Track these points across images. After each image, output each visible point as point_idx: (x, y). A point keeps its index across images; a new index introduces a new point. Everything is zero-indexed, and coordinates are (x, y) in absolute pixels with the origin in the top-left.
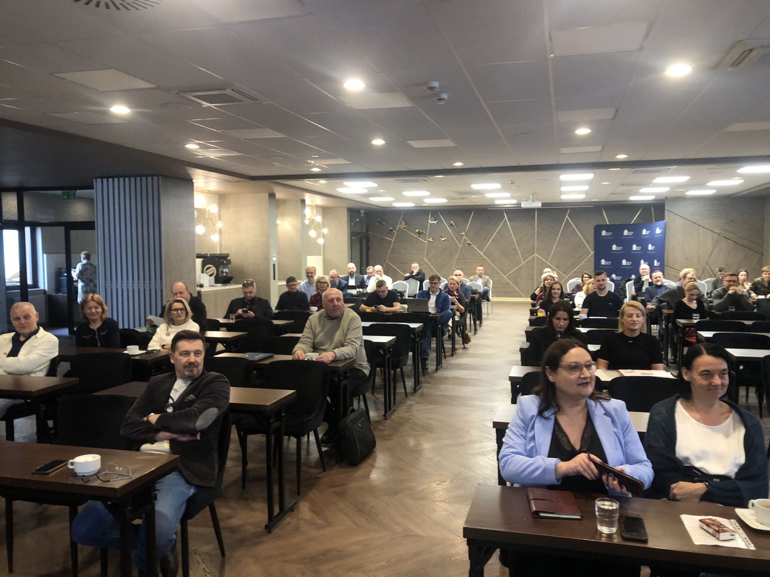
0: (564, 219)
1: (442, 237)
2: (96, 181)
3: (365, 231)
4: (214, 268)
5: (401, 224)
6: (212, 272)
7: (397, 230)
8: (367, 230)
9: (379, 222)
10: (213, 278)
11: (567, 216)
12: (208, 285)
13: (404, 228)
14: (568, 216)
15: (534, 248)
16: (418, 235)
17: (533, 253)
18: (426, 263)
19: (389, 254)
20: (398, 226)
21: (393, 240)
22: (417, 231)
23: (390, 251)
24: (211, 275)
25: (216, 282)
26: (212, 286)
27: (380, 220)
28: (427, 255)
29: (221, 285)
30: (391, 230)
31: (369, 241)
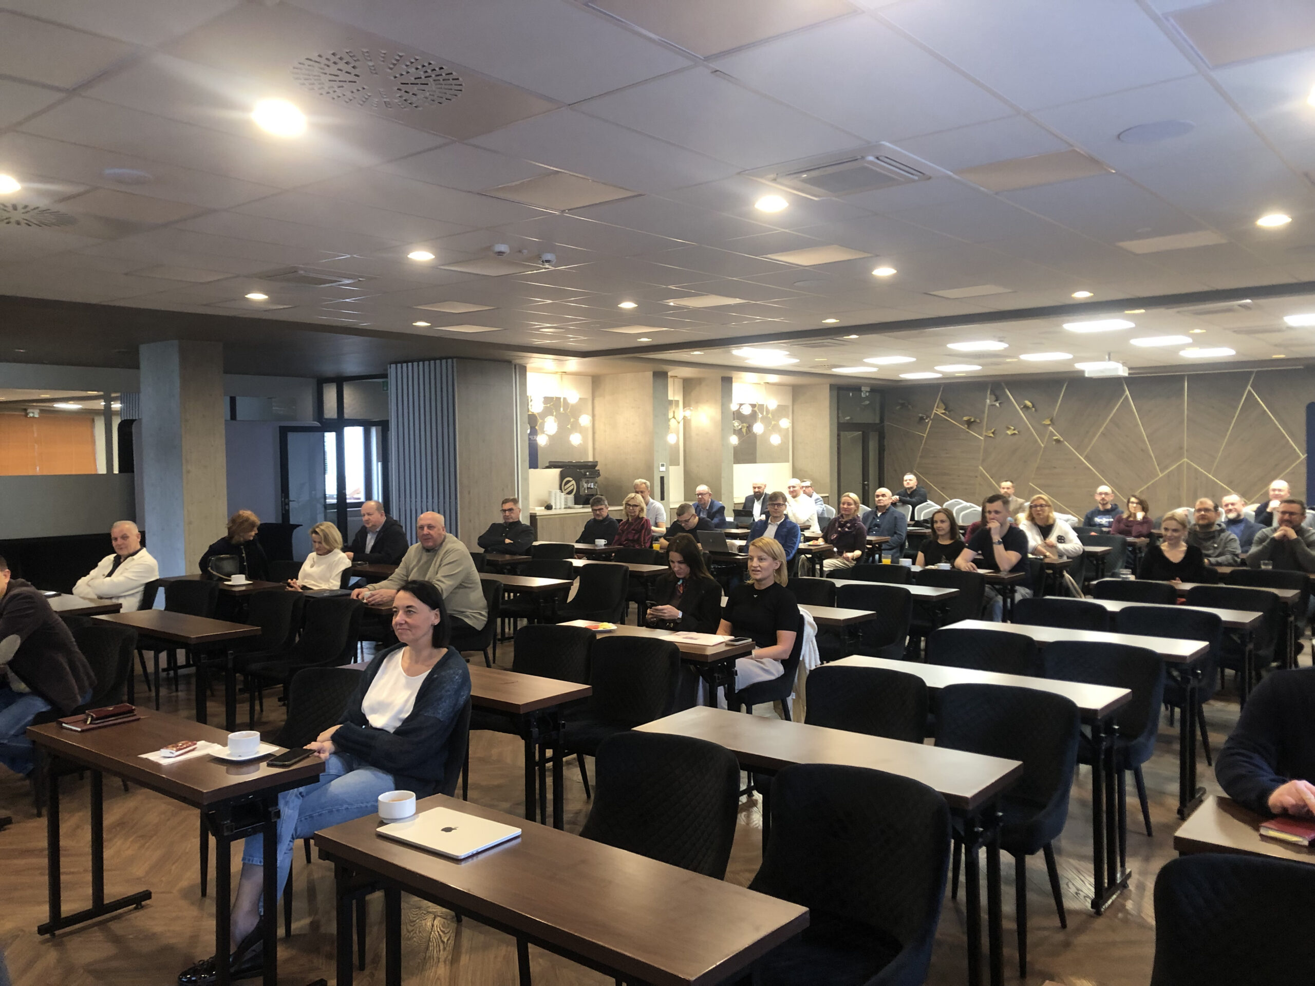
0: (1244, 392)
1: (1009, 429)
2: (390, 368)
3: (877, 421)
4: (573, 482)
5: (937, 407)
6: (572, 488)
7: (932, 417)
8: (882, 420)
9: (902, 405)
10: (571, 496)
11: (1249, 387)
12: (563, 507)
13: (942, 413)
14: (1251, 386)
15: (1181, 448)
16: (966, 426)
17: (1181, 456)
18: (983, 475)
19: (918, 459)
20: (934, 411)
21: (925, 436)
22: (965, 418)
23: (920, 454)
24: (569, 493)
25: (577, 502)
26: (569, 508)
27: (903, 402)
28: (983, 460)
29: (581, 506)
30: (922, 419)
31: (884, 438)
